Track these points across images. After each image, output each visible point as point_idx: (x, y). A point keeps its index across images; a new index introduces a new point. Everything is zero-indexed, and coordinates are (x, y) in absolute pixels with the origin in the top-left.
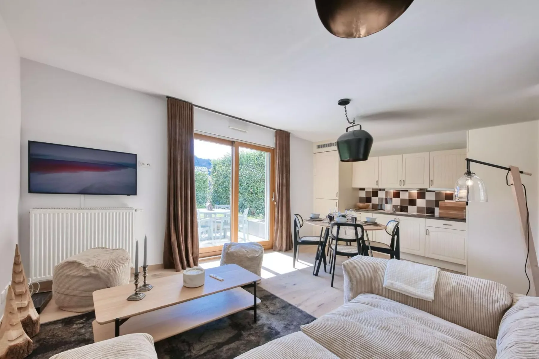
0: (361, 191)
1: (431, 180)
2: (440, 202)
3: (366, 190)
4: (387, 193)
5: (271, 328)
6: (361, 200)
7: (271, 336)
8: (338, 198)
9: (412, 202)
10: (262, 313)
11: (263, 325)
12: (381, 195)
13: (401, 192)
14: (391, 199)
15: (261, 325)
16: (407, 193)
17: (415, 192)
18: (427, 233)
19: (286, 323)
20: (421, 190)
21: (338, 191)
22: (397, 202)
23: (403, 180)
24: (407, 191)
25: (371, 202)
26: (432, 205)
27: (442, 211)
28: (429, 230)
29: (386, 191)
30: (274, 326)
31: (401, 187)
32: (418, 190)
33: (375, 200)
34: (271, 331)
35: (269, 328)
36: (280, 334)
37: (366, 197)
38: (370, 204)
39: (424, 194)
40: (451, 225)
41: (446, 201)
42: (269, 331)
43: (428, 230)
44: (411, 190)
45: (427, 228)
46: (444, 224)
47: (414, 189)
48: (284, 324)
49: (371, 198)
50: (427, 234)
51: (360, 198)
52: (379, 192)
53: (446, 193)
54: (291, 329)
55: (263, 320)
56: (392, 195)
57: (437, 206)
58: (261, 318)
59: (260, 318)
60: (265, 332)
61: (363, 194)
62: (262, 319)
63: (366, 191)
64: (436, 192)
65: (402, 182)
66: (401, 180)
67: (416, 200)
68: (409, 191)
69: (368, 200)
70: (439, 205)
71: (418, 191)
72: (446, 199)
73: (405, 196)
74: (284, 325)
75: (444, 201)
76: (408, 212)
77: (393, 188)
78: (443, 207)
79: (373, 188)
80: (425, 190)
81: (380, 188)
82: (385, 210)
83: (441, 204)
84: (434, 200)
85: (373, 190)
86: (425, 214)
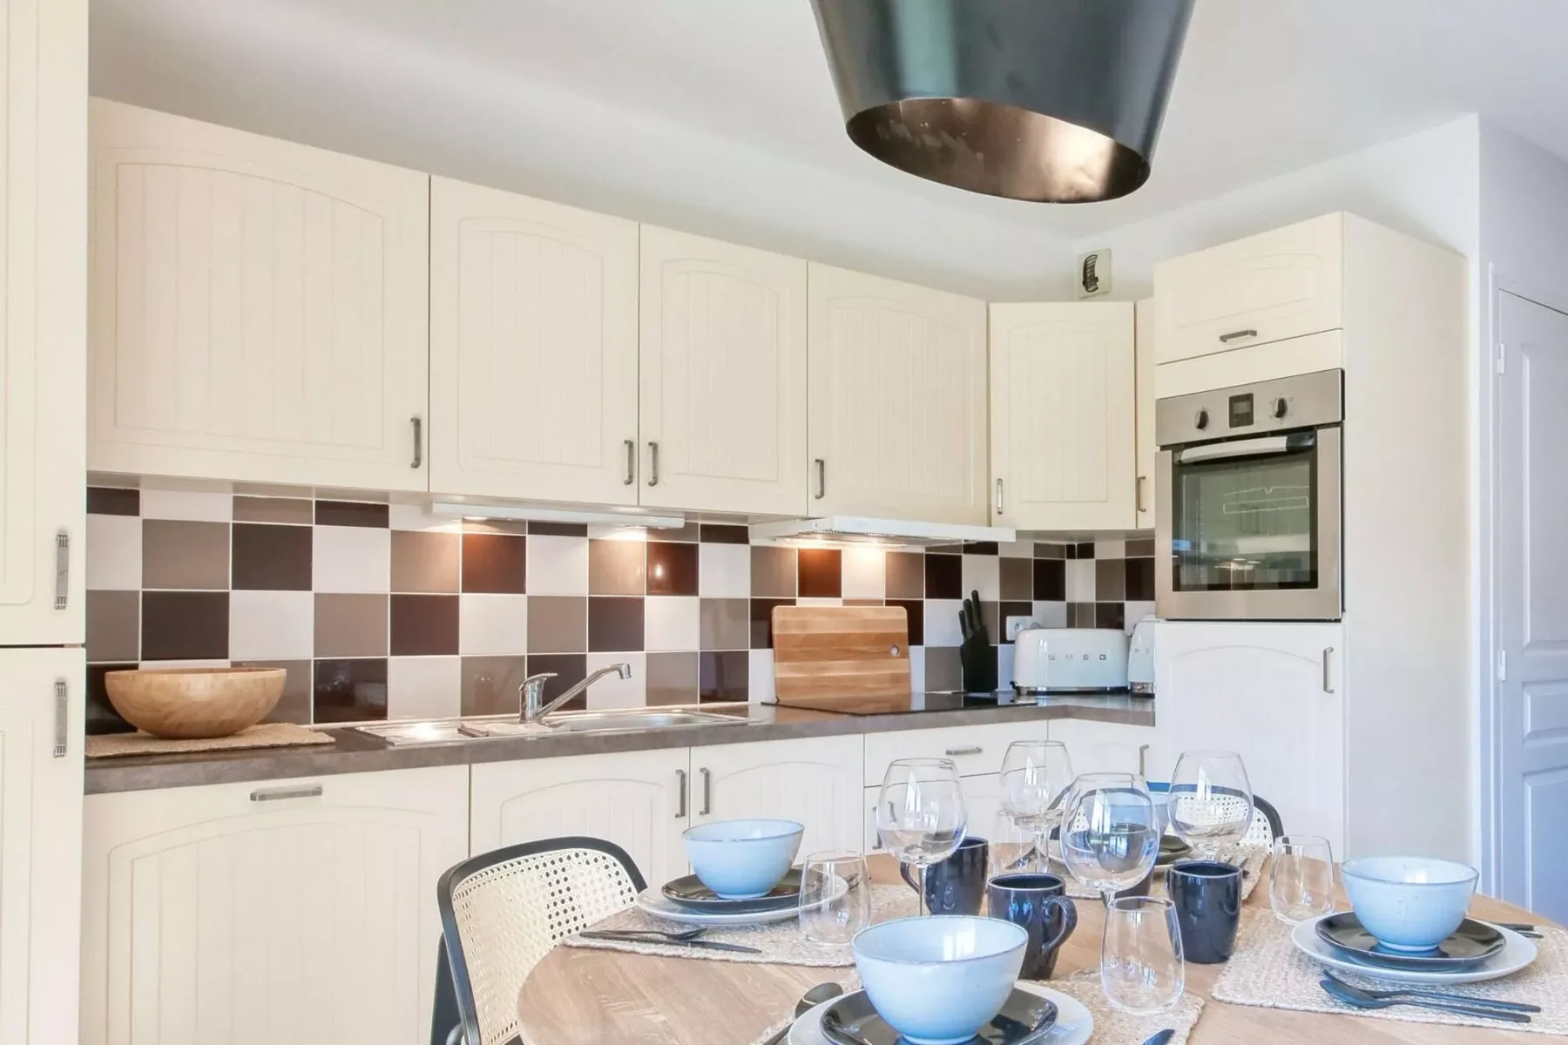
2: (778, 613)
9: (615, 622)
13: (533, 542)
14: (447, 606)
16: (578, 549)
17: (631, 543)
22: (494, 627)
23: (646, 438)
24: (579, 530)
26: (738, 637)
27: (790, 673)
41: (804, 602)
44: (608, 526)
47: (631, 518)
52: (326, 539)
53: (802, 554)
57: (763, 637)
65: (643, 456)
67: (640, 603)
68: (591, 534)
70: (775, 632)
72: (804, 592)
73: (560, 571)
75: (793, 602)
76: (585, 708)
77: (460, 499)
78: (795, 647)
79: (238, 486)
80: (700, 522)
81: (321, 491)
82: (386, 719)
83: (784, 625)
84: (743, 601)
85: (239, 504)
86: (696, 703)
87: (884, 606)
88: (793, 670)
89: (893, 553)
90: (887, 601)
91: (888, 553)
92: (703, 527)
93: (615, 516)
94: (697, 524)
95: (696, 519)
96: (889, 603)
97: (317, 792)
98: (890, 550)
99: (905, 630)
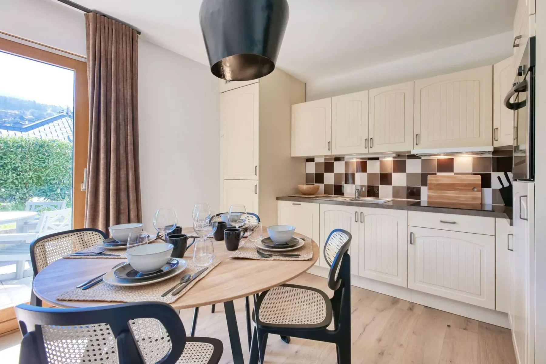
0: (308, 163)
1: (417, 135)
2: (429, 177)
3: (316, 160)
4: (347, 164)
6: (309, 179)
8: (257, 177)
9: (385, 179)
12: (339, 168)
13: (369, 162)
14: (353, 175)
16: (377, 163)
17: (389, 161)
18: (411, 239)
20: (399, 155)
21: (257, 163)
22: (361, 179)
23: (370, 137)
24: (377, 159)
25: (322, 182)
26: (417, 183)
27: (432, 194)
28: (414, 235)
29: (345, 161)
31: (366, 151)
32: (394, 155)
33: (329, 179)
37: (316, 174)
38: (322, 186)
39: (404, 163)
40: (455, 223)
41: (438, 174)
43: (412, 234)
44: (384, 157)
45: (411, 230)
46: (442, 222)
47: (389, 155)
49: (323, 174)
50: (411, 243)
51: (308, 175)
52: (336, 164)
53: (439, 160)
56: (355, 166)
57: (425, 183)
61: (311, 168)
63: (316, 163)
64: (423, 158)
65: (370, 142)
66: (367, 137)
67: (391, 174)
68: (380, 159)
69: (319, 178)
70: (428, 182)
71: (394, 157)
72: (439, 171)
73: (374, 168)
75: (436, 174)
76: (378, 197)
77: (355, 154)
78: (434, 186)
79: (325, 156)
80: (406, 154)
81: (335, 155)
82: (344, 195)
83: (430, 180)
84: (419, 174)
85: (325, 159)
86: (405, 199)
87: (472, 175)
88: (432, 192)
89: (475, 158)
90: (473, 173)
91: (473, 158)
92: (407, 155)
93: (385, 154)
94: (406, 155)
95: (405, 153)
96: (474, 174)
97: (300, 204)
98: (474, 157)
99: (480, 183)
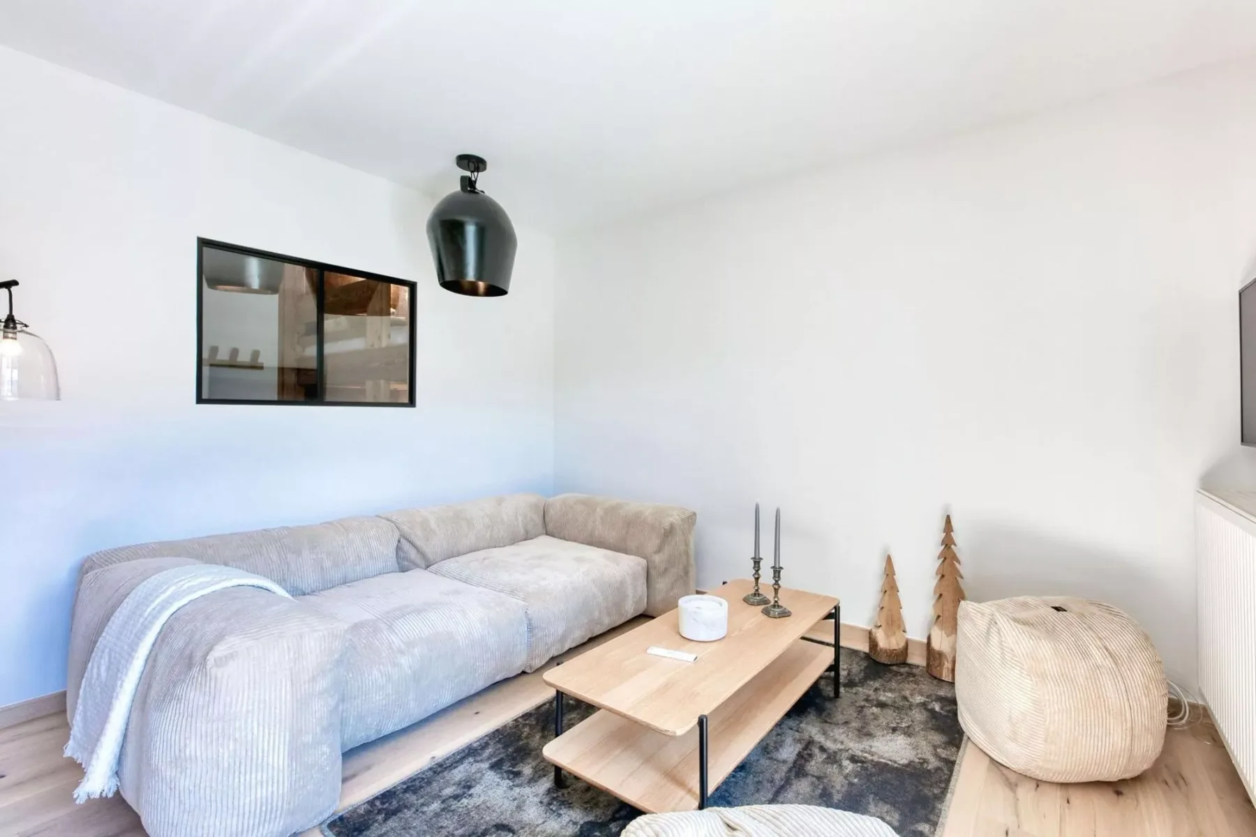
5: (511, 776)
7: (515, 755)
10: (540, 821)
11: (533, 780)
15: (540, 777)
19: (465, 801)
30: (501, 783)
34: (514, 766)
35: (517, 774)
36: (490, 764)
42: (518, 766)
48: (471, 795)
54: (454, 784)
55: (537, 795)
58: (541, 802)
59: (546, 800)
60: (530, 761)
62: (537, 800)
74: (472, 791)
